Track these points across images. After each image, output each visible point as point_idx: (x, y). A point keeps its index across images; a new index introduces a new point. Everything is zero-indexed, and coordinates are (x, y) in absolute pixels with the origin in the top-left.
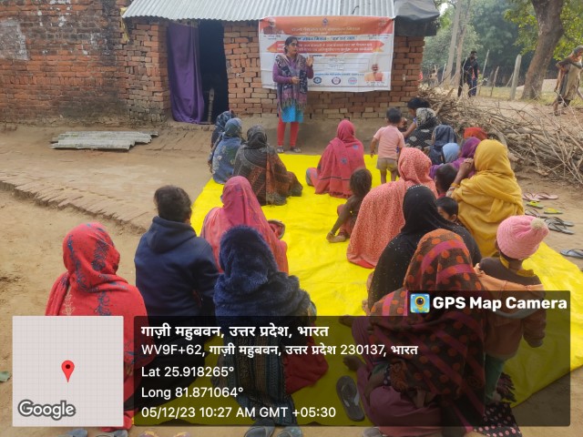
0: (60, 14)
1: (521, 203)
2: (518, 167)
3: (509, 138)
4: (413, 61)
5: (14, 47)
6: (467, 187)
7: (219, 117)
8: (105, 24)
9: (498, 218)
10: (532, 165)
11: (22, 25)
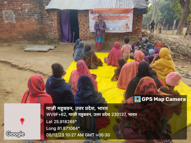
0: (26, 8)
1: (174, 69)
2: (174, 57)
3: (171, 47)
4: (139, 22)
5: (11, 19)
6: (157, 63)
7: (76, 41)
8: (40, 11)
9: (166, 73)
10: (179, 56)
11: (14, 12)
